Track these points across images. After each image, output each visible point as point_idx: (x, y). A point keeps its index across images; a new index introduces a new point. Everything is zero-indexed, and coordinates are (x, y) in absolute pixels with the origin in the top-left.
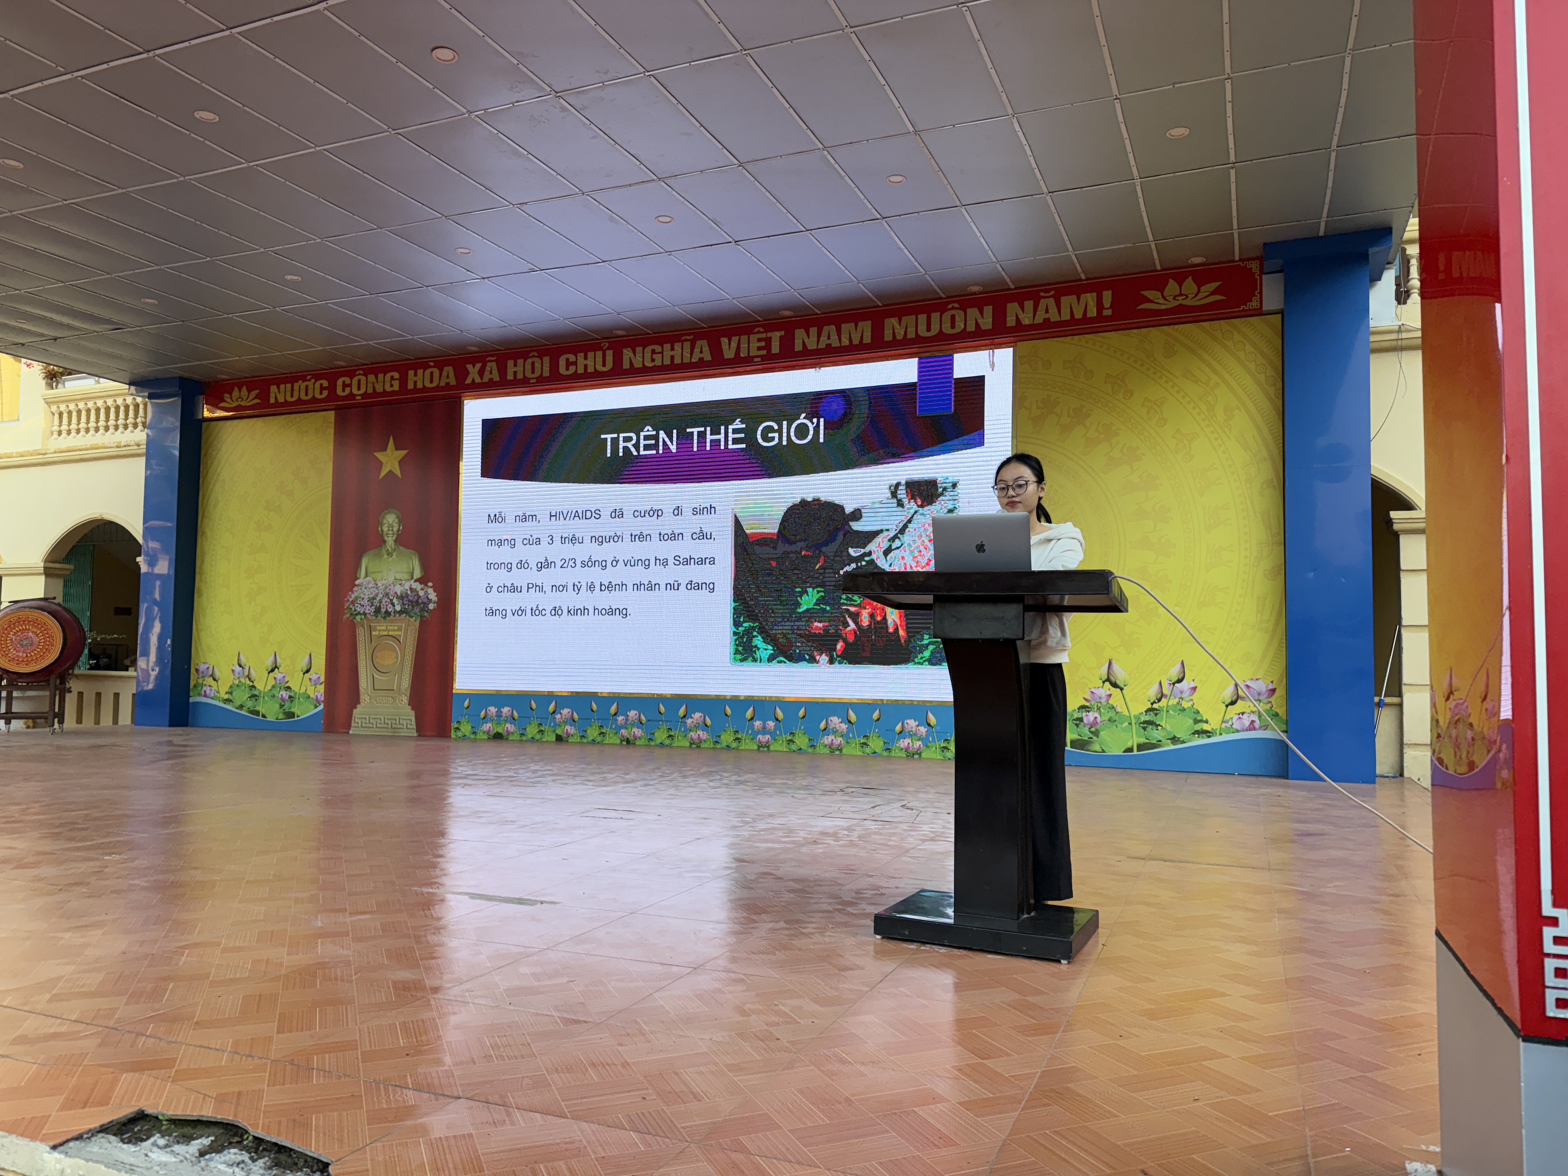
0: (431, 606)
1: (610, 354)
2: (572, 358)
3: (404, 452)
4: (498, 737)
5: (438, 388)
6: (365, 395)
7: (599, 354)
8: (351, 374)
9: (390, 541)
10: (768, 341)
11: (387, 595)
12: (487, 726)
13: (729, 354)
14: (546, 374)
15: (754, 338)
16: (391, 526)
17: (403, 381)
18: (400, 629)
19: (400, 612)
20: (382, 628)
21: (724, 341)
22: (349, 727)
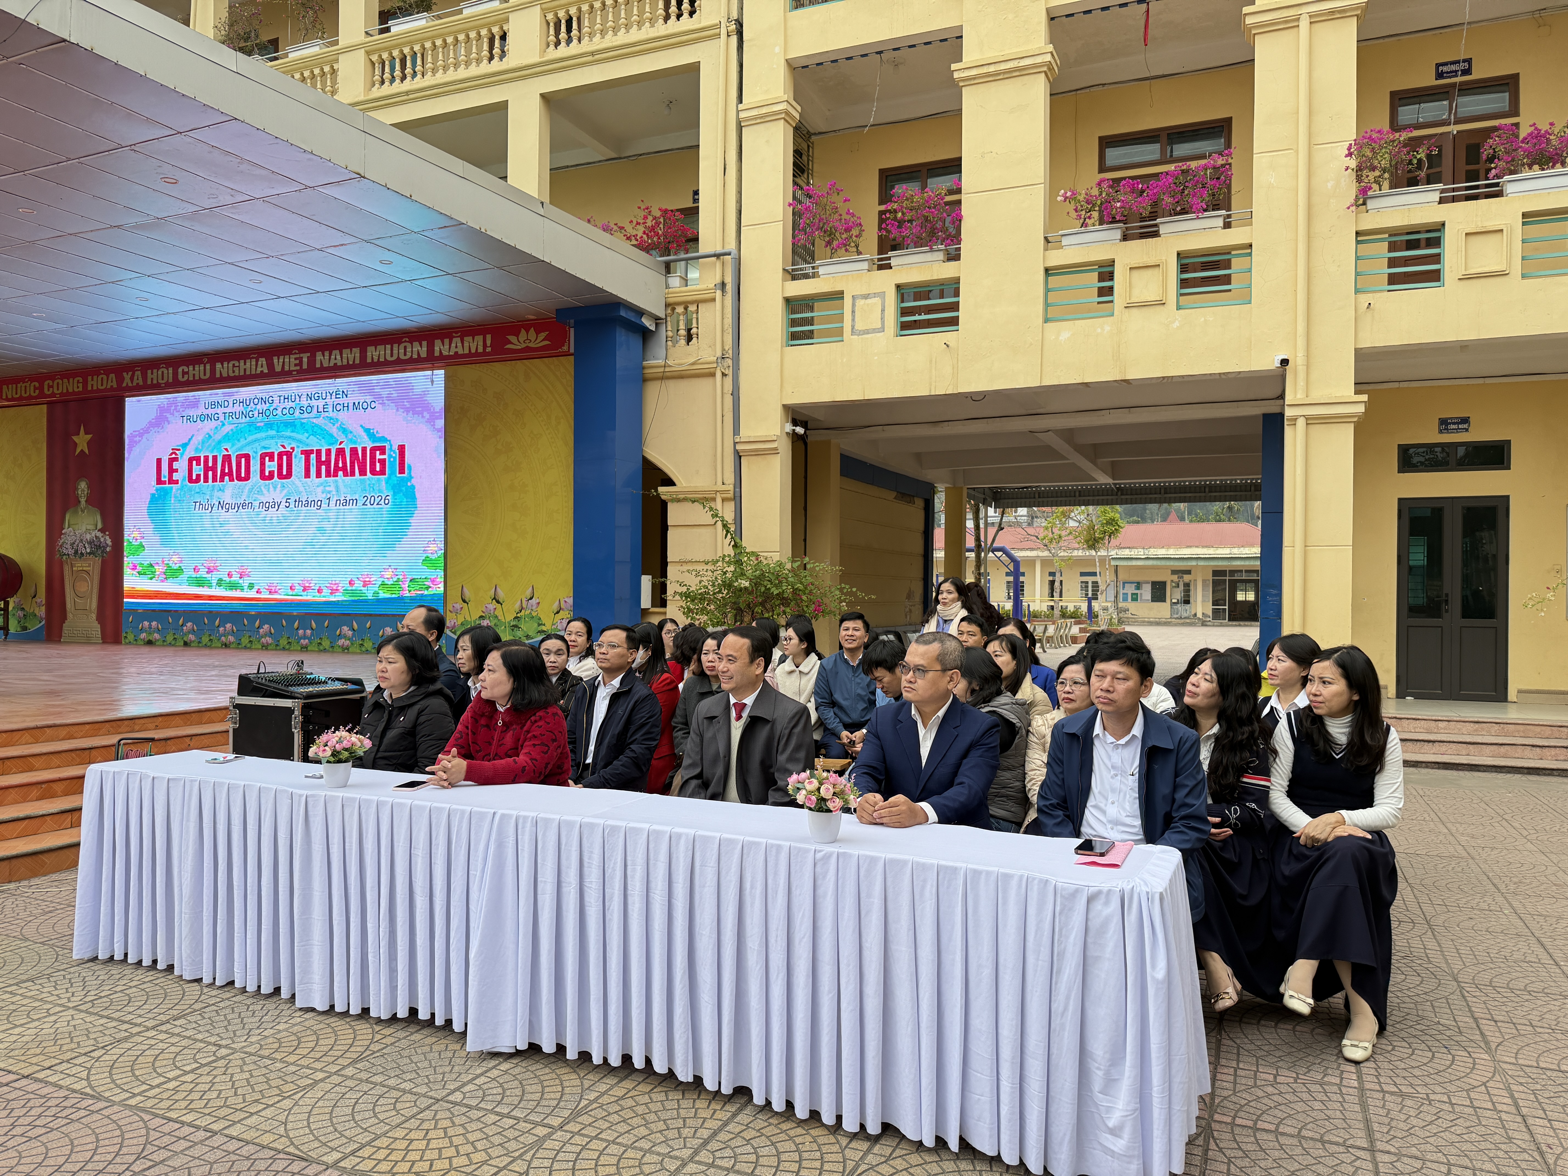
0: (108, 549)
1: (208, 367)
2: (186, 369)
3: (90, 436)
4: (150, 643)
5: (112, 390)
6: (62, 394)
7: (202, 367)
8: (53, 378)
9: (83, 500)
10: (301, 361)
11: (82, 540)
12: (143, 636)
13: (278, 368)
14: (173, 380)
15: (292, 357)
16: (83, 491)
17: (85, 383)
18: (89, 566)
19: (90, 554)
20: (79, 565)
22: (61, 636)
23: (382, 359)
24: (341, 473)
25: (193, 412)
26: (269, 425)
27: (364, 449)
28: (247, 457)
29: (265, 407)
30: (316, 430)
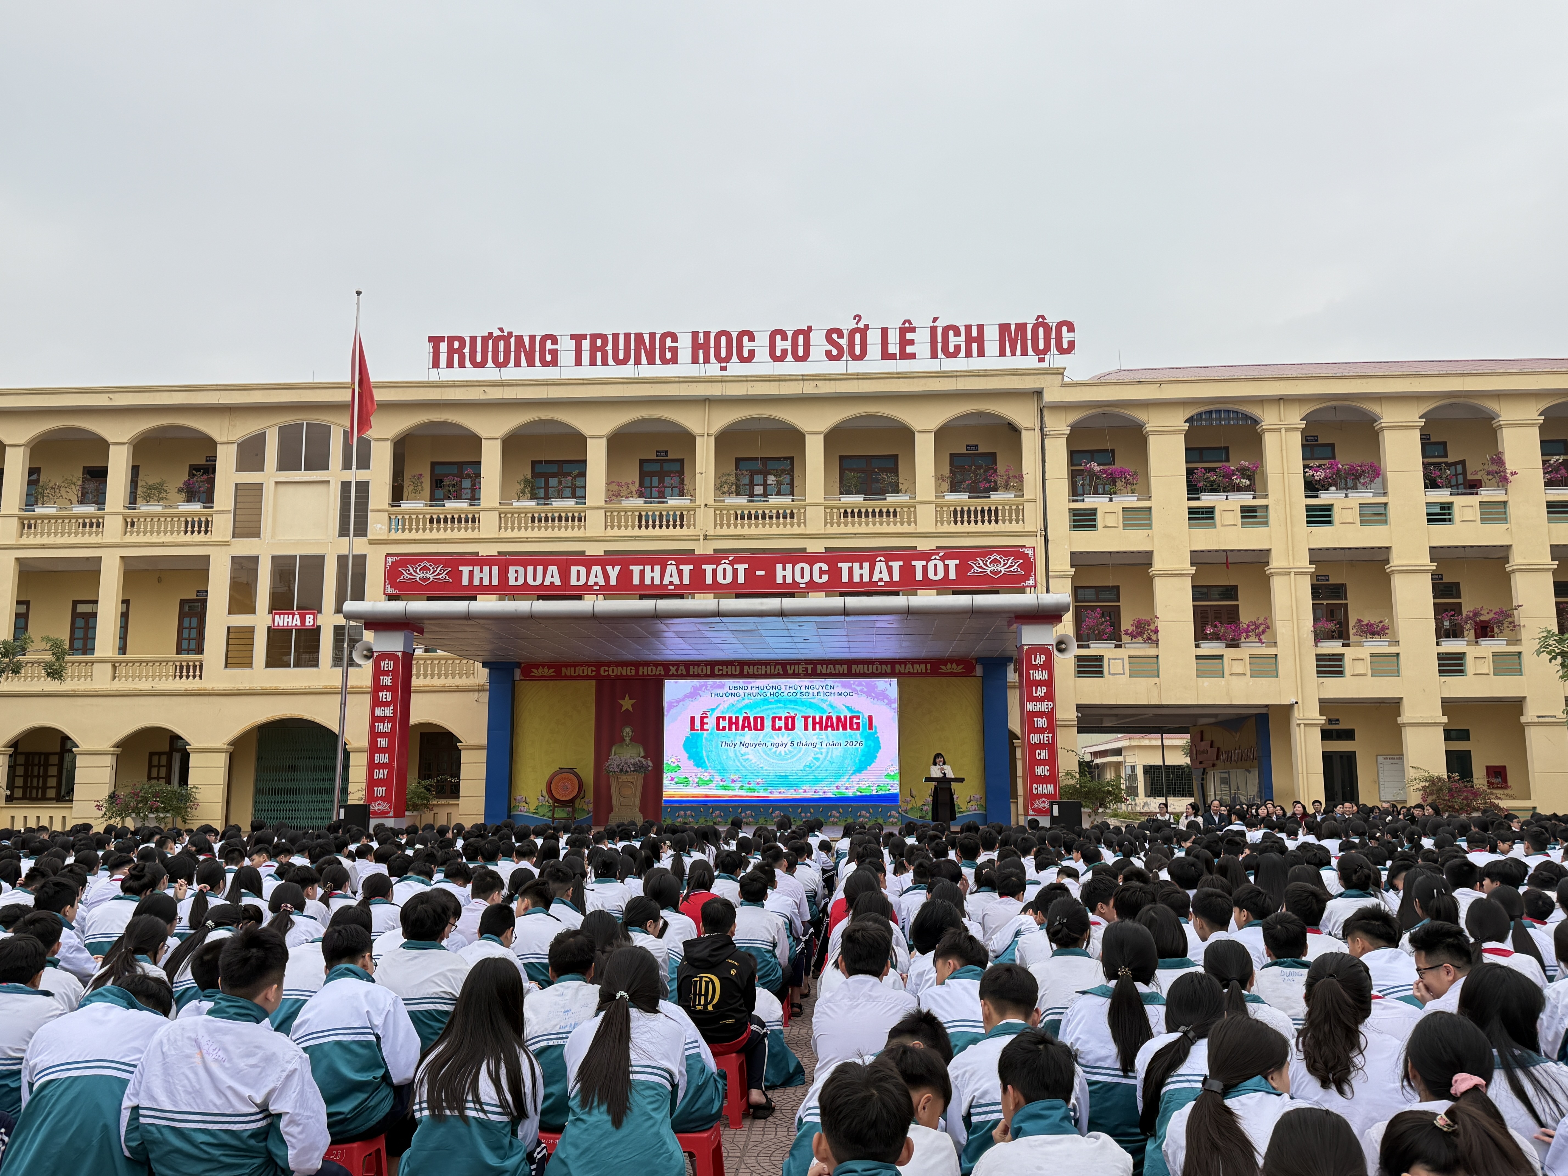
0: (650, 769)
1: (738, 668)
2: (721, 668)
3: (634, 701)
5: (654, 675)
6: (616, 675)
7: (733, 667)
8: (609, 666)
9: (628, 740)
10: (807, 669)
12: (679, 820)
13: (790, 672)
14: (709, 673)
15: (801, 667)
16: (627, 733)
17: (637, 671)
18: (633, 779)
19: (634, 771)
20: (624, 778)
21: (788, 667)
22: (607, 822)
23: (862, 672)
24: (829, 729)
25: (720, 691)
26: (779, 701)
27: (845, 717)
28: (762, 719)
29: (775, 691)
30: (811, 706)
